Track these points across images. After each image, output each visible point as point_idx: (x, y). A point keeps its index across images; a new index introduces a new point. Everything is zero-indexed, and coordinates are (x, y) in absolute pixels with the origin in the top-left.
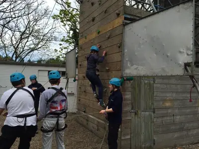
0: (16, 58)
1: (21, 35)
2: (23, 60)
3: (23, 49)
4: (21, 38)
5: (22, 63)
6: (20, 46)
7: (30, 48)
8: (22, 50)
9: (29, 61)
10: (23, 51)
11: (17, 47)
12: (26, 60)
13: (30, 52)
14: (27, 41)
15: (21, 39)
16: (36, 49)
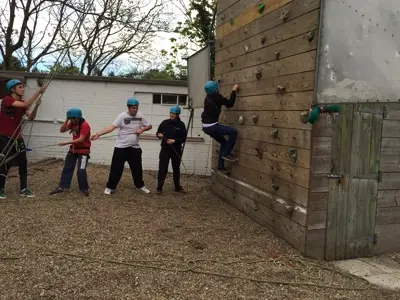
0: (90, 68)
1: (98, 22)
2: (100, 73)
3: (102, 50)
4: (97, 27)
5: (97, 78)
6: (95, 44)
7: (114, 49)
8: (99, 53)
9: (112, 74)
10: (102, 54)
11: (91, 47)
12: (105, 74)
13: (114, 57)
14: (109, 35)
15: (97, 29)
16: (126, 51)
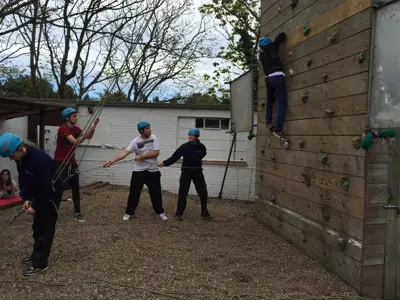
0: (136, 95)
1: (144, 51)
2: (146, 99)
3: (147, 77)
4: (144, 56)
5: (142, 104)
6: (142, 72)
7: (159, 75)
8: (145, 79)
9: (156, 99)
10: (147, 80)
11: (137, 74)
12: (150, 99)
13: (159, 83)
14: (154, 62)
15: (144, 58)
16: (170, 77)
